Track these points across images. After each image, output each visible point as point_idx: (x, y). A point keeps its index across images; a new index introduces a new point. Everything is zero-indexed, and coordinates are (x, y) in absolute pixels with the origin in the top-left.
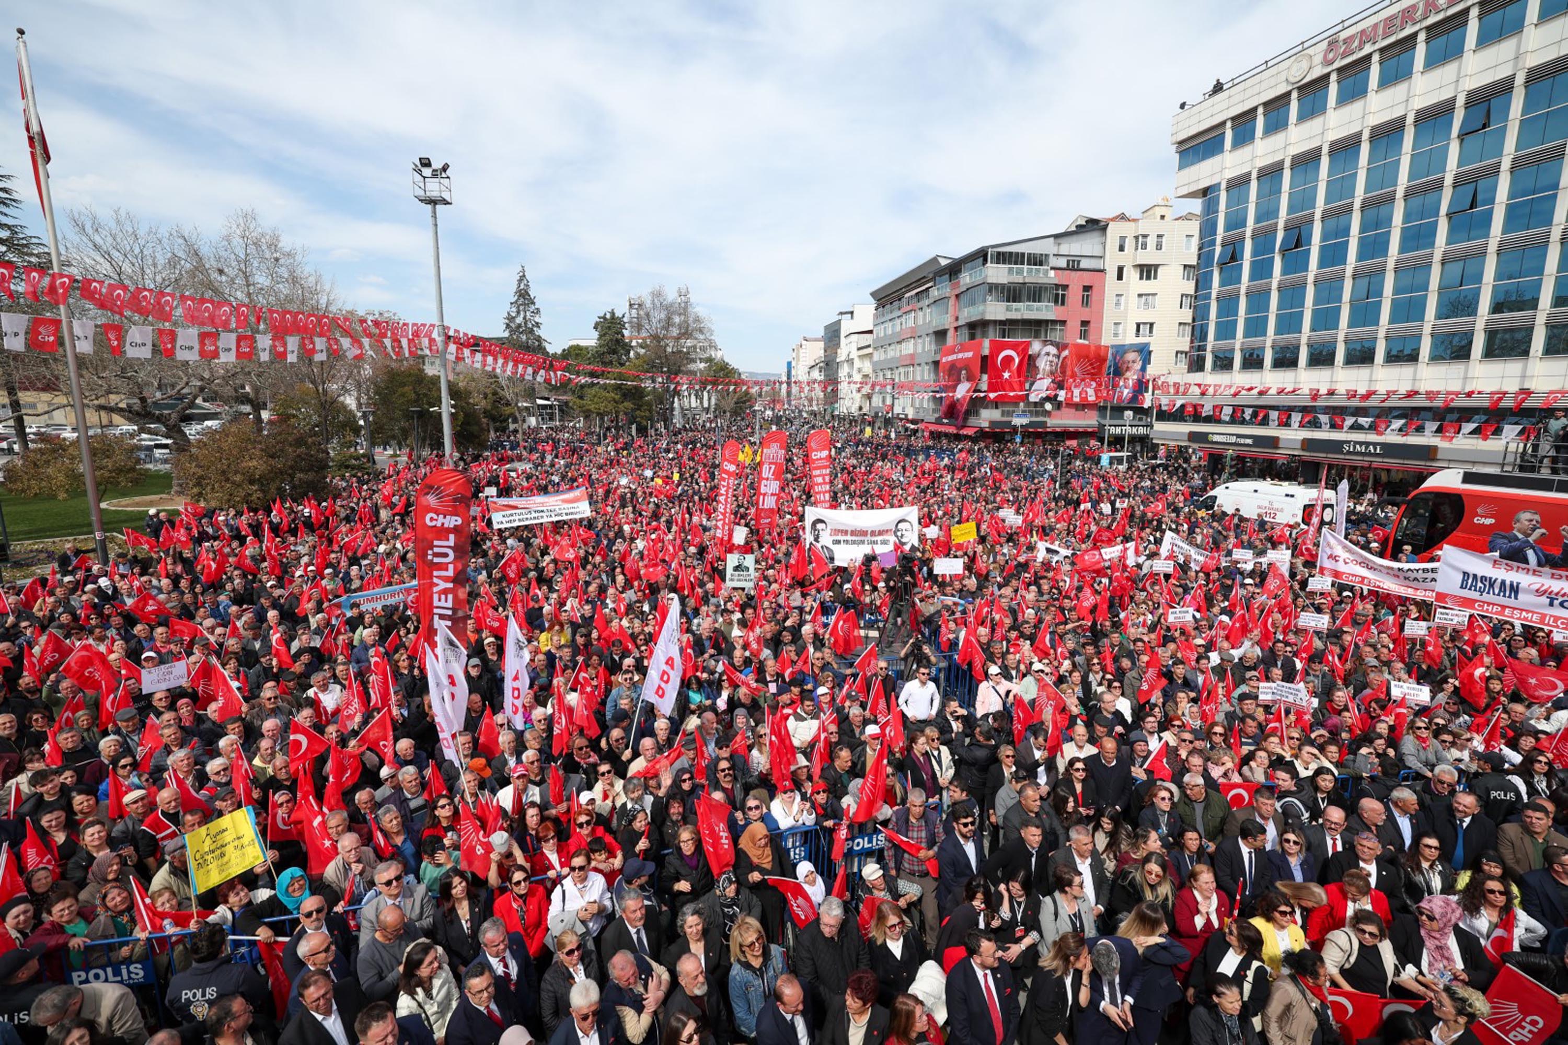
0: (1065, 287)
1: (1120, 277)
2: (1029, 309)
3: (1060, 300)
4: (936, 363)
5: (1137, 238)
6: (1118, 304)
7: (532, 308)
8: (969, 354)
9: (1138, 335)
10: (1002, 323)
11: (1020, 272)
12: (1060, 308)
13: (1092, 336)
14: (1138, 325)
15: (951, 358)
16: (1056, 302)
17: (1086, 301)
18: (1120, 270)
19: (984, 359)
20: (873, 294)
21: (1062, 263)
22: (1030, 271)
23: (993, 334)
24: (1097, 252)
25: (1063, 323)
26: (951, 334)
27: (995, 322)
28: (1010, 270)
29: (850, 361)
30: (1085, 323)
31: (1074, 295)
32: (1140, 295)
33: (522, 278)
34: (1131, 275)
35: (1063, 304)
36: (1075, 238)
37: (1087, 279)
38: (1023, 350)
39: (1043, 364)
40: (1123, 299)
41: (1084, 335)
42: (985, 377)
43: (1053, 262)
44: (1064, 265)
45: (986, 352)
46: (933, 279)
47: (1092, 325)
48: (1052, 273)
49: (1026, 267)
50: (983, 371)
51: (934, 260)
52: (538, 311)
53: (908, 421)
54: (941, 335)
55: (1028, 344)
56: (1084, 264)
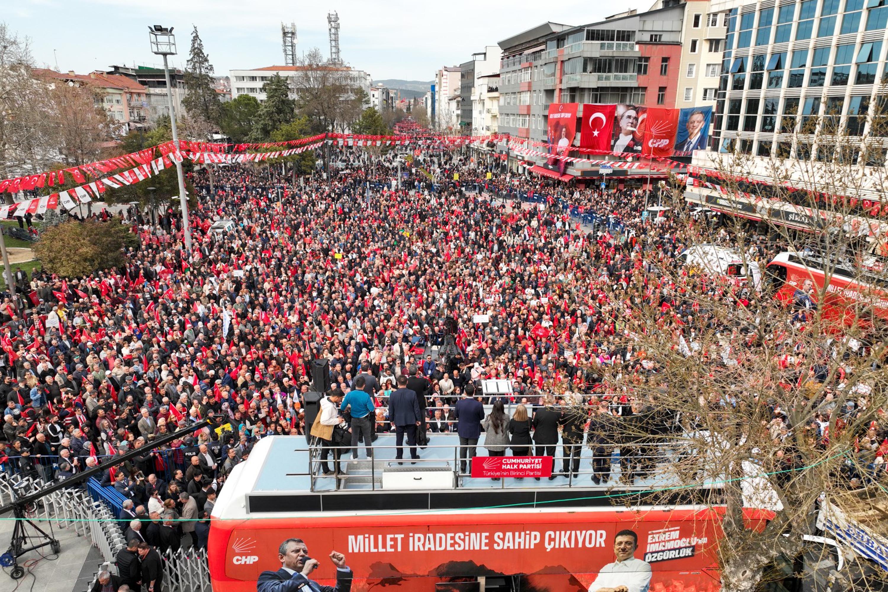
0: (647, 59)
1: (693, 49)
2: (616, 78)
3: (642, 69)
4: (546, 117)
5: (709, 15)
6: (690, 72)
7: (206, 64)
8: (568, 115)
9: (704, 99)
10: (594, 90)
11: (610, 47)
12: (642, 77)
13: (667, 100)
14: (706, 91)
15: (557, 116)
16: (639, 71)
17: (664, 71)
18: (694, 43)
19: (579, 120)
20: (501, 44)
21: (646, 37)
22: (618, 46)
23: (588, 100)
24: (676, 28)
25: (645, 89)
26: (557, 93)
27: (589, 89)
28: (602, 46)
29: (482, 101)
30: (662, 89)
31: (654, 65)
32: (708, 65)
33: (196, 38)
34: (703, 47)
35: (645, 72)
36: (658, 16)
37: (665, 51)
38: (611, 113)
39: (625, 124)
40: (695, 67)
41: (661, 99)
42: (579, 136)
43: (638, 37)
44: (648, 39)
45: (580, 114)
46: (545, 43)
47: (668, 90)
48: (637, 48)
49: (615, 42)
50: (578, 130)
51: (547, 26)
52: (211, 68)
53: (525, 162)
54: (550, 93)
55: (614, 108)
56: (665, 38)
